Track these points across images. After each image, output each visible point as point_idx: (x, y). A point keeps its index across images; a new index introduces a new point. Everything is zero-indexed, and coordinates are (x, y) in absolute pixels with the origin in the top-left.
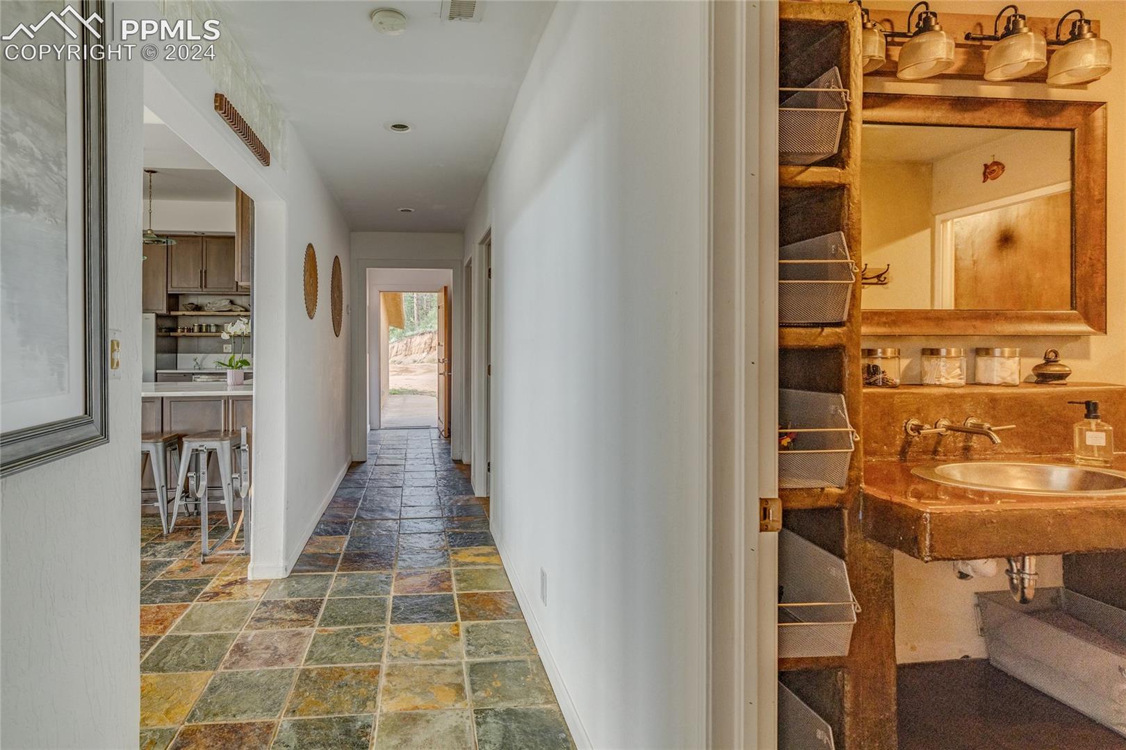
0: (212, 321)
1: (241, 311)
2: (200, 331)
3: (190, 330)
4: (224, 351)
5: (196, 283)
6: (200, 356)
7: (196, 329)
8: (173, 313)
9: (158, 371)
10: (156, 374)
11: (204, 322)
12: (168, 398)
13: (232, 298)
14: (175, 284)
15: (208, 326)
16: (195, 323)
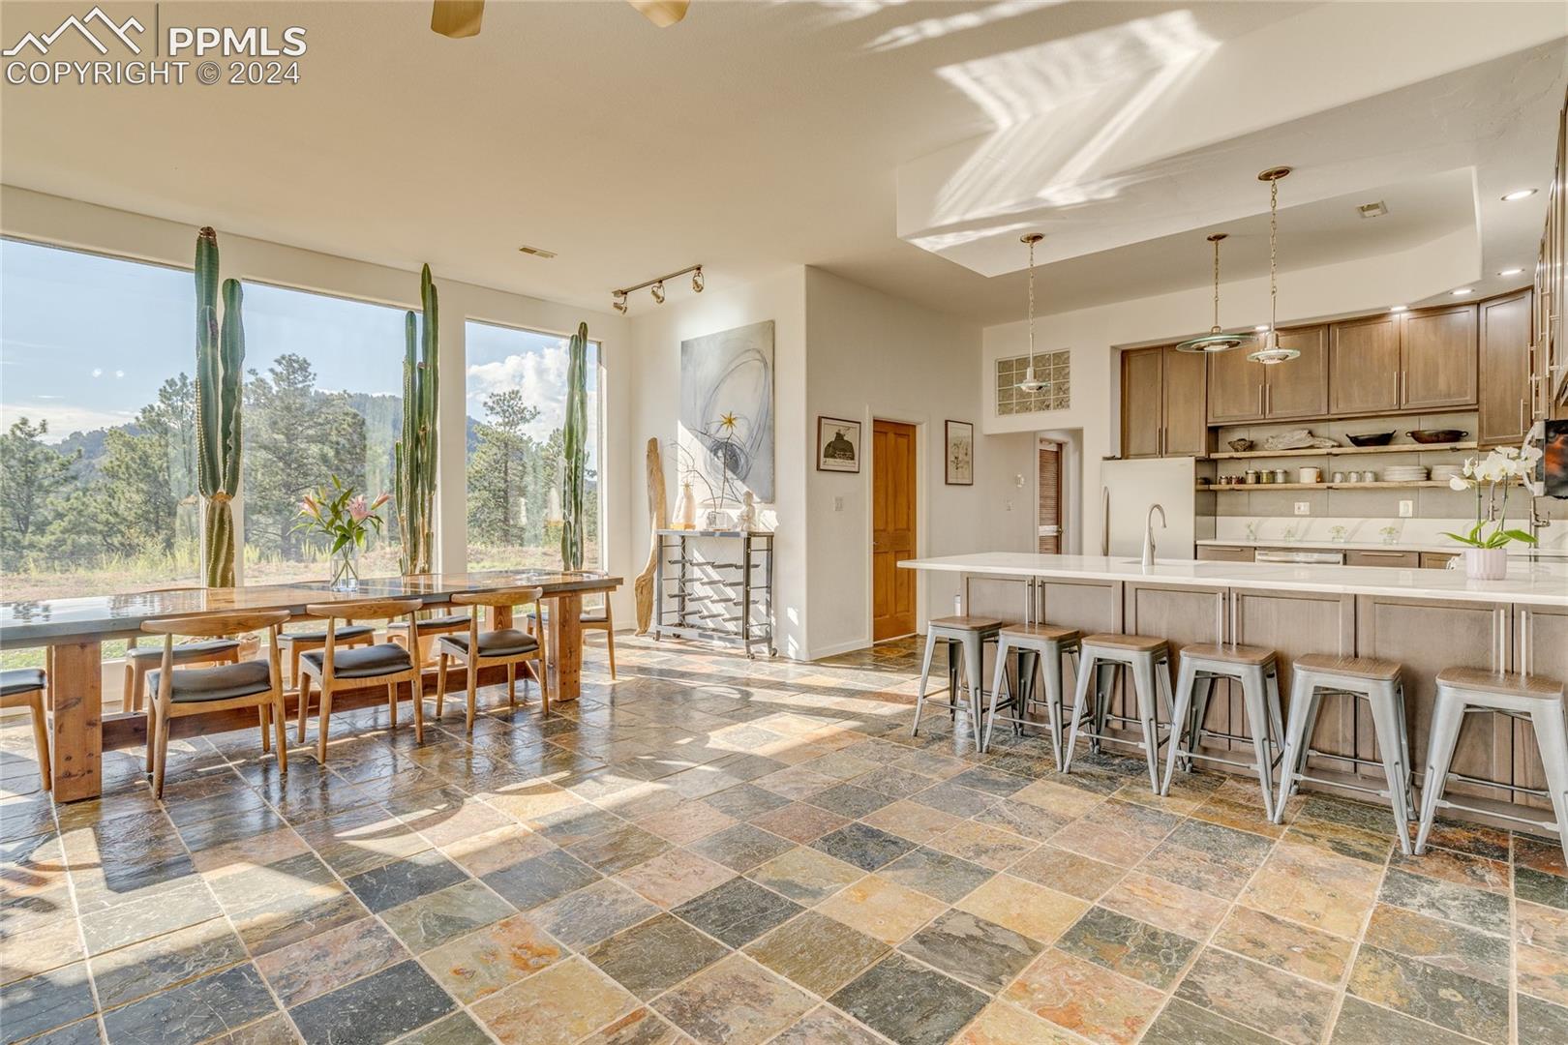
0: (1279, 467)
1: (1333, 446)
2: (1258, 480)
3: (1242, 481)
4: (1296, 513)
5: (1254, 409)
6: (1254, 520)
7: (1251, 479)
8: (1213, 456)
9: (1198, 542)
10: (1196, 546)
11: (1265, 468)
12: (1367, 597)
13: (1311, 426)
14: (1219, 411)
15: (1273, 474)
16: (1248, 469)
